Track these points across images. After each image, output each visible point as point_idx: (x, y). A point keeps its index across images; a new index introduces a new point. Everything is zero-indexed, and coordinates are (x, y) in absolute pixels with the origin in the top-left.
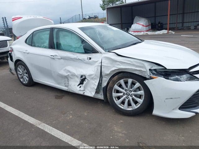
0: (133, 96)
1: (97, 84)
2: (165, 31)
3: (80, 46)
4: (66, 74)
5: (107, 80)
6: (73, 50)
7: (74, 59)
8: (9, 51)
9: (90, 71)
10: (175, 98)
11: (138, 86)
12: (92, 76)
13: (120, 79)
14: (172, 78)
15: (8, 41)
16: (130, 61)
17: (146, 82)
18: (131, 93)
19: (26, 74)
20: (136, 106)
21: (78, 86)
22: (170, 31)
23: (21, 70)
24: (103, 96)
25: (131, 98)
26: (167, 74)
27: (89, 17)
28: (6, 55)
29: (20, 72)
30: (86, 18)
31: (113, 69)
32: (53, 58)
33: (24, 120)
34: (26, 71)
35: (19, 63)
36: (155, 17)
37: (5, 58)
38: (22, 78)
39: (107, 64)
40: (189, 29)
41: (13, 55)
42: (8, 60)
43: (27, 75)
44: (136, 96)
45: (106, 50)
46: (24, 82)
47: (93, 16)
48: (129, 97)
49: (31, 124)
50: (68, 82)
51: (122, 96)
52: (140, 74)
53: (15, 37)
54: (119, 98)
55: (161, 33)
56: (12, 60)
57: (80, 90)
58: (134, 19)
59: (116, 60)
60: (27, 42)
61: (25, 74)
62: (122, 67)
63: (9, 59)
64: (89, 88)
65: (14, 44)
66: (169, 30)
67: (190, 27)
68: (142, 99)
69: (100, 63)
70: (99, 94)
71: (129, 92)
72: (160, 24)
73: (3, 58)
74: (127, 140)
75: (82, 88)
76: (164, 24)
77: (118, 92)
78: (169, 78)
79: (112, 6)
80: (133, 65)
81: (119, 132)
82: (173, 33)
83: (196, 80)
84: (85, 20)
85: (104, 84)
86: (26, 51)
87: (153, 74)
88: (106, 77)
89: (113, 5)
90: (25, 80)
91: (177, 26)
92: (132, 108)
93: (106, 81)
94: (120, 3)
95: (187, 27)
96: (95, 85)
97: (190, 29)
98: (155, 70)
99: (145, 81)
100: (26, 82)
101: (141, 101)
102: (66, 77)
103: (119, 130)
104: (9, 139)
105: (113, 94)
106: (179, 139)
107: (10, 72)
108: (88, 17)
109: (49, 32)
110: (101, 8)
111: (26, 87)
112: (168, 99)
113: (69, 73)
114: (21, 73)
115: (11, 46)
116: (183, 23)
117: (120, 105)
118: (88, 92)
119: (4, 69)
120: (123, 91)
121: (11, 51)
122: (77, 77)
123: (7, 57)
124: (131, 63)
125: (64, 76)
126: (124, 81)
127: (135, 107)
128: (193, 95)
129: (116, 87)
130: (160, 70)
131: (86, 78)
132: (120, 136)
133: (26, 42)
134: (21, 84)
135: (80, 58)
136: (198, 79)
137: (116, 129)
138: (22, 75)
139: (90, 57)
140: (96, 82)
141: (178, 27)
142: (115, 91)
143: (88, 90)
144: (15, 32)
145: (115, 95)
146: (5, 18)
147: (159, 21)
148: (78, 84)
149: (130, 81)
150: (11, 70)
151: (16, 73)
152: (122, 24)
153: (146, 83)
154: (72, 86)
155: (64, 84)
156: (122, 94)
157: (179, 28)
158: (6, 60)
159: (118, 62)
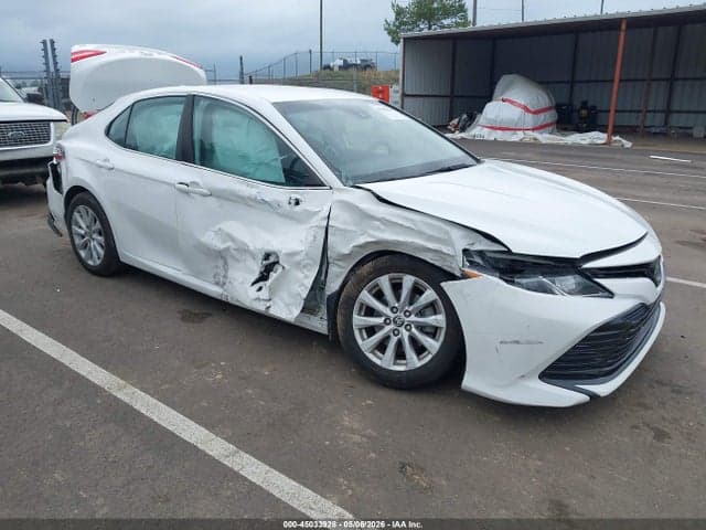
0: (414, 330)
1: (309, 283)
2: (598, 137)
3: (273, 160)
4: (221, 246)
5: (341, 273)
6: (251, 170)
7: (250, 198)
8: (51, 158)
9: (294, 241)
10: (529, 343)
11: (431, 299)
12: (298, 258)
13: (380, 272)
14: (524, 281)
15: (52, 124)
16: (412, 220)
17: (447, 286)
18: (409, 319)
19: (100, 234)
20: (419, 360)
21: (253, 284)
22: (617, 138)
23: (82, 221)
24: (325, 323)
25: (405, 335)
26: (514, 267)
27: (345, 61)
28: (41, 170)
29: (80, 227)
30: (331, 65)
31: (362, 240)
32: (186, 189)
33: (76, 373)
34: (98, 225)
35: (79, 196)
36: (572, 83)
37: (38, 178)
38: (85, 246)
39: (345, 223)
40: (686, 135)
41: (63, 170)
42: (45, 185)
43: (101, 239)
44: (422, 328)
45: (347, 179)
46: (90, 262)
47: (359, 62)
48: (402, 329)
49: (94, 385)
50: (226, 271)
51: (381, 327)
52: (437, 264)
53: (75, 115)
54: (371, 331)
55: (583, 142)
56: (58, 185)
57: (258, 299)
58: (496, 83)
59: (371, 213)
60: (111, 132)
61: (95, 236)
62: (389, 236)
63: (50, 182)
64: (285, 295)
65: (71, 136)
66: (615, 133)
67: (691, 128)
68: (437, 341)
69: (324, 219)
70: (315, 315)
71: (402, 314)
72: (587, 108)
73: (31, 179)
74: (373, 455)
75: (264, 294)
76: (601, 111)
77: (370, 312)
78: (516, 280)
79: (426, 32)
80: (420, 233)
81: (353, 431)
82: (628, 144)
83: (600, 294)
84: (328, 71)
85: (333, 285)
86: (106, 160)
87: (473, 264)
88: (340, 263)
89: (430, 28)
90: (94, 254)
91: (643, 121)
92: (406, 364)
93: (337, 276)
94: (458, 24)
95: (680, 128)
96: (304, 285)
97: (691, 135)
98: (481, 253)
99: (443, 284)
100: (94, 262)
101: (433, 345)
102: (221, 256)
103: (356, 426)
104: (25, 420)
105: (355, 316)
106: (525, 465)
107: (48, 228)
108: (341, 63)
109: (180, 108)
110: (389, 33)
111: (95, 279)
112: (506, 343)
113: (229, 244)
114: (83, 232)
115: (59, 142)
116: (668, 112)
117: (372, 352)
118: (282, 305)
119: (32, 215)
120: (387, 311)
121: (58, 157)
122: (253, 256)
123: (45, 176)
124: (412, 226)
125: (215, 251)
126: (391, 280)
127: (414, 361)
128: (583, 340)
129: (366, 297)
130: (492, 255)
131: (278, 262)
132: (354, 443)
133: (107, 132)
134: (81, 267)
135: (267, 199)
136: (606, 294)
137: (347, 421)
138: (87, 238)
139: (299, 197)
140: (306, 277)
141: (648, 124)
142: (361, 309)
143: (282, 300)
144: (76, 96)
145: (359, 320)
146: (52, 42)
147: (585, 99)
148: (253, 280)
149: (408, 281)
150: (51, 218)
151: (66, 230)
152: (452, 97)
153: (445, 289)
154: (235, 284)
155: (211, 276)
156: (380, 320)
157: (653, 130)
158: (39, 186)
159: (378, 220)
